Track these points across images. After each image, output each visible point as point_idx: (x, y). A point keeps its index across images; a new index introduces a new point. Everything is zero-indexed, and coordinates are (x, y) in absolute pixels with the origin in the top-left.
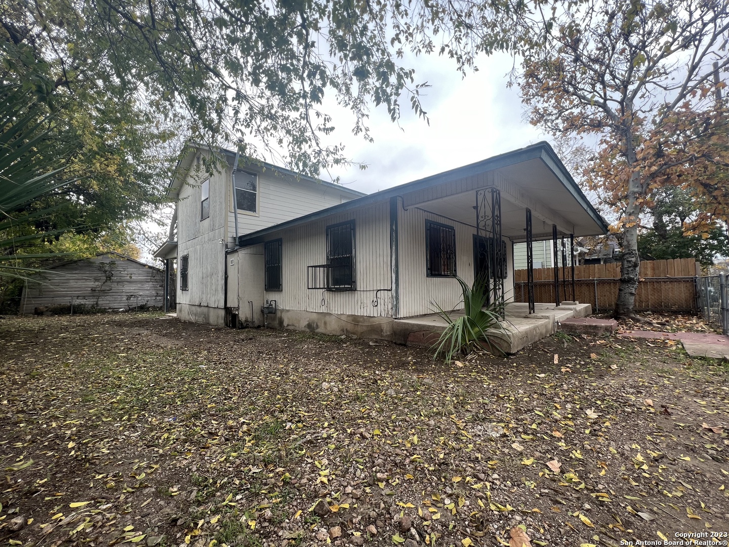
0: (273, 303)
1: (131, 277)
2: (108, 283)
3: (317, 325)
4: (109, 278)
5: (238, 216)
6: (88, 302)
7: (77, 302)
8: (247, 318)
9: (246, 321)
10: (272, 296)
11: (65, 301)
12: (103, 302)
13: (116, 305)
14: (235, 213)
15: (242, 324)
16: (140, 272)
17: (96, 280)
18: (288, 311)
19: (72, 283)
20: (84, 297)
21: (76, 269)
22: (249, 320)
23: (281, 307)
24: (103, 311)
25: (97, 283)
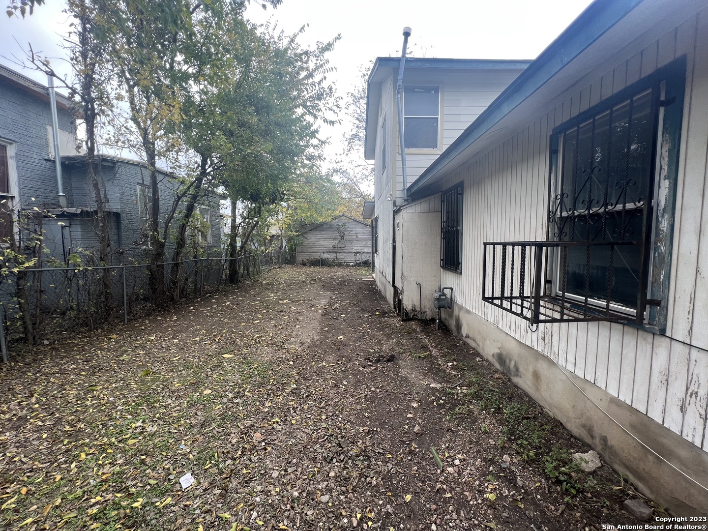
0: (447, 292)
1: (357, 236)
2: (342, 241)
3: (517, 369)
4: (342, 237)
5: (407, 157)
6: (331, 257)
7: (325, 256)
8: (414, 306)
9: (414, 310)
10: (449, 280)
11: (317, 256)
12: (342, 257)
13: (348, 260)
14: (402, 154)
15: (407, 314)
16: (365, 231)
17: (335, 239)
18: (468, 312)
19: (322, 242)
20: (328, 253)
21: (323, 230)
22: (418, 309)
23: (459, 300)
24: (340, 265)
25: (335, 242)
